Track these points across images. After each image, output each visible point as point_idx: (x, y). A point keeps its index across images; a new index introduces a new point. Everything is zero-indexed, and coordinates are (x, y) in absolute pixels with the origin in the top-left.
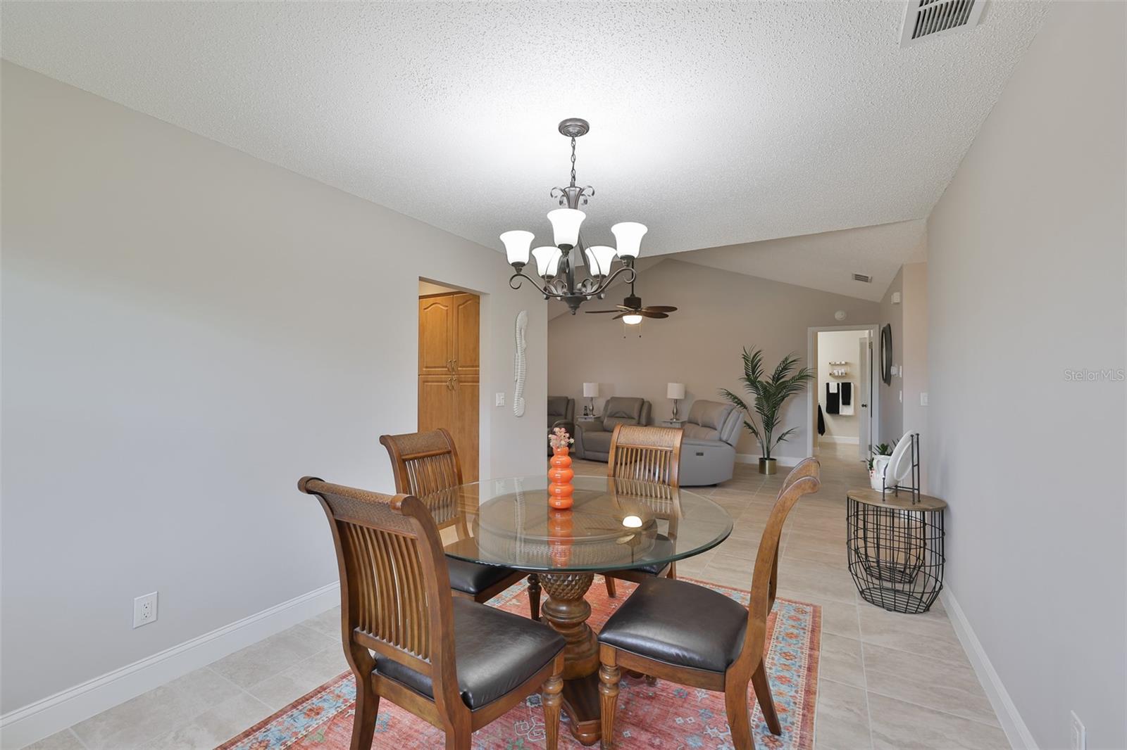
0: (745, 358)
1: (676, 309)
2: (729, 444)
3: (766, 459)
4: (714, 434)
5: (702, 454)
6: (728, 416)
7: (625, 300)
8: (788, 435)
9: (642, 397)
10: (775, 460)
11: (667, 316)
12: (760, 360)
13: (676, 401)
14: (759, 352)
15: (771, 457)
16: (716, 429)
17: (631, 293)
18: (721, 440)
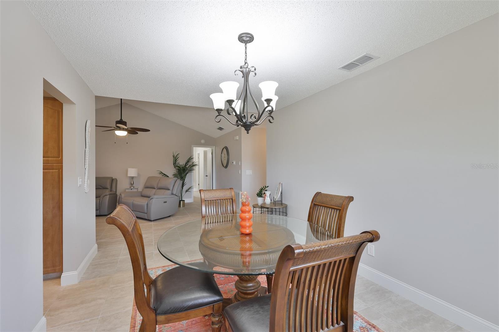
0: (174, 156)
1: (150, 131)
2: (176, 196)
3: (181, 201)
4: (170, 192)
5: (166, 202)
6: (175, 183)
7: (116, 122)
8: (190, 190)
9: (112, 176)
10: (184, 200)
11: (137, 133)
12: (178, 158)
13: (132, 178)
14: (178, 154)
15: (183, 200)
16: (169, 190)
17: (120, 118)
18: (172, 194)
